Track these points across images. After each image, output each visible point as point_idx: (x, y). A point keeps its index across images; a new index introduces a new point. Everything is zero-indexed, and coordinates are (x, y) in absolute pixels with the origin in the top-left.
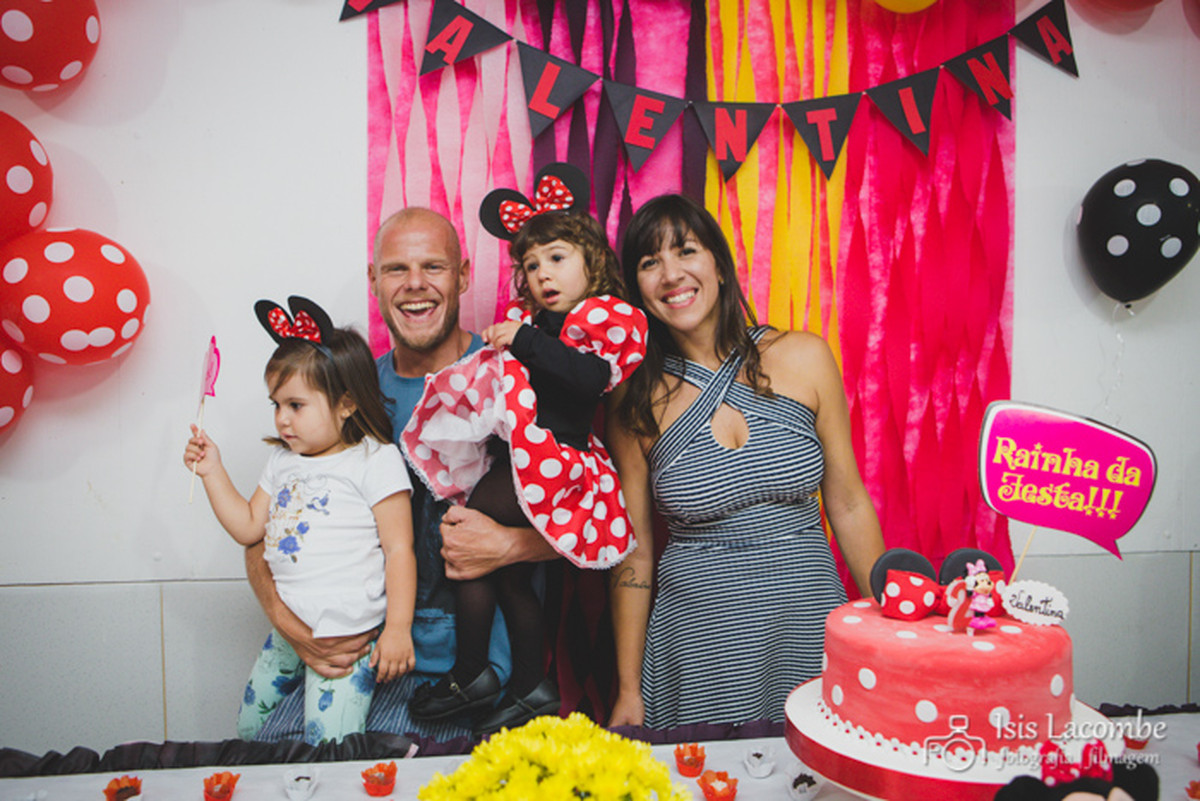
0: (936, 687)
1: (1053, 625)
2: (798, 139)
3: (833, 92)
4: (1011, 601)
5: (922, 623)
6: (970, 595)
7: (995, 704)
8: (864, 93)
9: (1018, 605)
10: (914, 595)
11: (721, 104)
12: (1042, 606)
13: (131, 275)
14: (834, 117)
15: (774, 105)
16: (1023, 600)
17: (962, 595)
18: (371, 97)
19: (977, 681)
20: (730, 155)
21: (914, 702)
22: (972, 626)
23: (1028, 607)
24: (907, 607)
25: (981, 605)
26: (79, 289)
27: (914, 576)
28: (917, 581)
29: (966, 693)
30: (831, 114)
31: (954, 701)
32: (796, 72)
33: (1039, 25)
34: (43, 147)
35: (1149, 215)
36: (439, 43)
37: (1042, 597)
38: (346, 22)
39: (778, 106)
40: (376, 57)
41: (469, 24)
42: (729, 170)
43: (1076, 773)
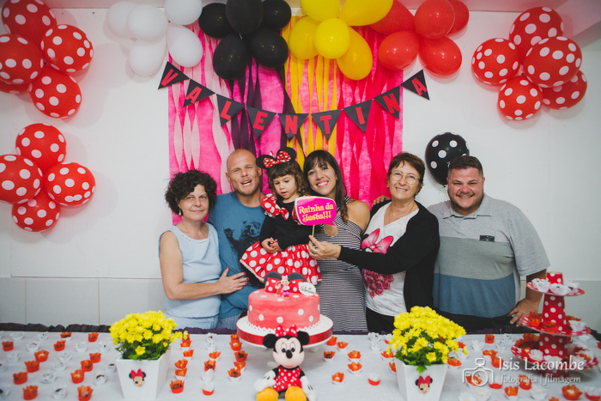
0: (264, 311)
1: (311, 296)
2: (318, 127)
3: (331, 109)
4: (301, 288)
5: (273, 294)
7: (278, 316)
8: (342, 109)
9: (303, 290)
10: (273, 286)
12: (309, 290)
13: (89, 177)
14: (331, 118)
15: (308, 114)
16: (304, 288)
17: (280, 285)
20: (291, 132)
22: (282, 295)
24: (270, 289)
25: (285, 288)
26: (70, 183)
27: (274, 279)
28: (274, 281)
29: (271, 313)
30: (329, 117)
31: (268, 315)
32: (318, 102)
33: (413, 82)
34: (63, 136)
35: (442, 154)
36: (190, 96)
37: (309, 287)
38: (161, 90)
39: (310, 115)
40: (172, 102)
41: (201, 90)
42: (290, 138)
43: (285, 333)
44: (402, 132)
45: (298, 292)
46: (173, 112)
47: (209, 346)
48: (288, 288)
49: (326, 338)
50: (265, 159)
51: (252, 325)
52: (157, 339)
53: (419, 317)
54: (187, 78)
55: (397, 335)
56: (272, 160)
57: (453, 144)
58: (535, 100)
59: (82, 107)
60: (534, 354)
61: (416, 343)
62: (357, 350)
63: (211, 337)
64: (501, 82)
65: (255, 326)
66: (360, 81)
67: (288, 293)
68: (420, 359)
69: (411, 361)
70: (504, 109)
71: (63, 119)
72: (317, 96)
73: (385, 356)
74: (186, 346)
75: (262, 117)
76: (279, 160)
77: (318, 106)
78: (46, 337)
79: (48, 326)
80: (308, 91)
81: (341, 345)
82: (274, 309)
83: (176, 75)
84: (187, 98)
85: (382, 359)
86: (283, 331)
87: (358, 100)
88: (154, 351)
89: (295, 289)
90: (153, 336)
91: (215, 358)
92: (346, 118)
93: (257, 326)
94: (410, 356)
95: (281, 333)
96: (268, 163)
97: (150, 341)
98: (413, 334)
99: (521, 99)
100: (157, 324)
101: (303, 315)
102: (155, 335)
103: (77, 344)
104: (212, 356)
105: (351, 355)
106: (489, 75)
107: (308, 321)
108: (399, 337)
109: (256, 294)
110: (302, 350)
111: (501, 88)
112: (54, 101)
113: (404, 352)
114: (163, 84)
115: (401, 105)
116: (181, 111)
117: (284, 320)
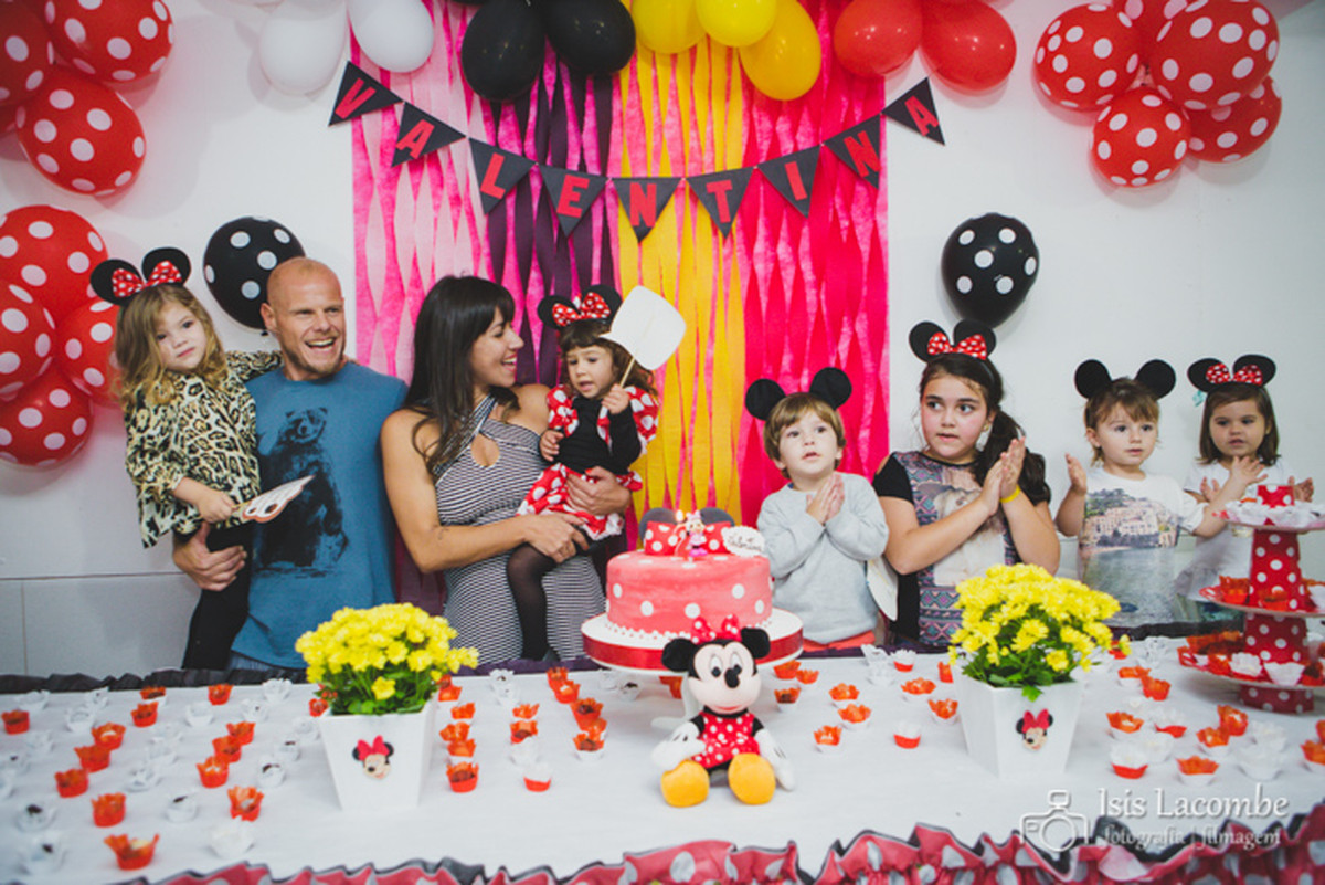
0: (653, 592)
1: (754, 556)
2: (700, 204)
3: (729, 168)
4: (729, 541)
5: (666, 558)
6: (688, 534)
7: (688, 602)
8: (756, 167)
9: (734, 544)
10: (663, 538)
11: (633, 179)
12: (748, 544)
14: (731, 188)
15: (679, 179)
16: (736, 540)
17: (681, 535)
18: (355, 185)
20: (642, 223)
21: (640, 603)
22: (690, 555)
23: (740, 545)
24: (657, 546)
25: (695, 541)
27: (663, 525)
28: (664, 528)
29: (670, 596)
30: (728, 184)
31: (663, 601)
32: (700, 151)
33: (907, 103)
34: (99, 236)
35: (984, 259)
36: (407, 142)
37: (748, 537)
38: (334, 126)
39: (683, 179)
40: (363, 154)
41: (431, 127)
42: (642, 233)
43: (713, 635)
44: (886, 217)
45: (722, 550)
46: (364, 180)
47: (506, 696)
48: (703, 540)
49: (792, 652)
50: (557, 305)
51: (624, 628)
52: (419, 661)
53: (1012, 582)
54: (399, 100)
55: (972, 622)
56: (570, 310)
57: (1007, 236)
58: (1173, 139)
59: (146, 170)
60: (1238, 663)
61: (1019, 634)
62: (848, 684)
63: (504, 679)
64: (1101, 101)
65: (631, 630)
66: (790, 102)
67: (703, 551)
68: (1027, 672)
69: (1005, 676)
70: (1106, 161)
72: (698, 140)
73: (911, 692)
74: (450, 699)
75: (576, 188)
76: (586, 312)
77: (702, 163)
80: (676, 128)
81: (806, 677)
82: (677, 587)
83: (371, 92)
84: (401, 146)
85: (905, 699)
86: (709, 630)
87: (787, 146)
88: (411, 691)
89: (714, 545)
90: (409, 654)
91: (528, 717)
92: (762, 188)
93: (637, 630)
94: (1006, 665)
95: (704, 634)
96: (561, 315)
97: (404, 665)
98: (1010, 612)
99: (1147, 137)
100: (415, 627)
101: (742, 599)
102: (413, 653)
104: (522, 713)
105: (836, 694)
106: (1076, 85)
107: (754, 611)
108: (979, 625)
109: (624, 560)
110: (755, 672)
111: (1098, 116)
112: (82, 150)
113: (993, 657)
114: (343, 117)
115: (882, 157)
116: (384, 176)
117: (703, 609)
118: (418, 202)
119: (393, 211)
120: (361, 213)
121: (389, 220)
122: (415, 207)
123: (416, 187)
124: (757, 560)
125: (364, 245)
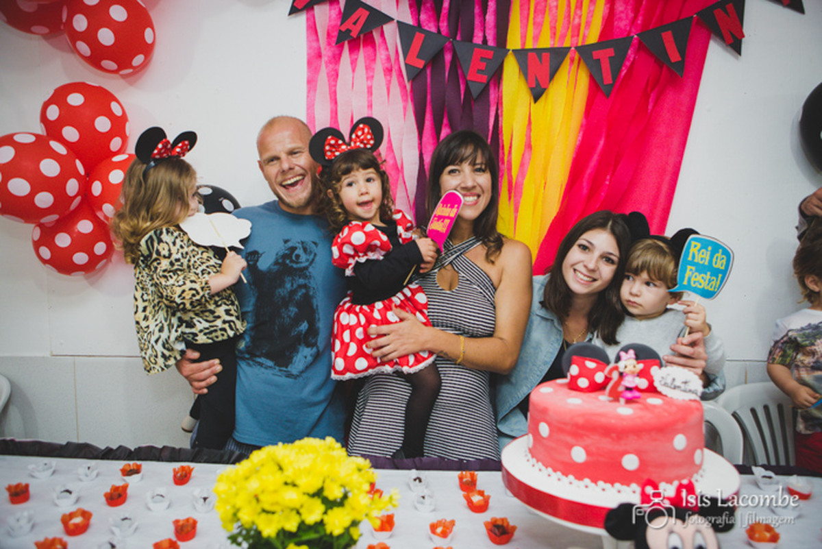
0: (585, 438)
1: (691, 400)
4: (660, 381)
5: (593, 395)
6: (621, 375)
7: (628, 452)
9: (665, 385)
10: (589, 374)
12: (683, 386)
14: (613, 54)
15: (570, 48)
16: (669, 381)
17: (615, 376)
18: (309, 63)
19: (614, 435)
20: (538, 85)
21: (570, 447)
22: (623, 397)
23: (673, 386)
24: (583, 383)
25: (629, 382)
27: (590, 360)
28: (591, 365)
29: (606, 444)
30: (610, 53)
31: (598, 449)
36: (348, 25)
37: (684, 380)
38: (292, 17)
39: (574, 48)
40: (312, 38)
41: (367, 13)
42: (537, 94)
45: (652, 389)
47: (422, 503)
51: (550, 470)
52: (336, 522)
65: (559, 473)
71: (124, 77)
75: (482, 59)
78: (95, 473)
79: (103, 447)
84: (343, 29)
90: (325, 512)
91: (445, 535)
93: (566, 474)
102: (330, 512)
103: (149, 495)
107: (693, 463)
112: (106, 37)
114: (299, 8)
116: (330, 54)
117: (642, 461)
118: (356, 74)
119: (336, 82)
120: (312, 83)
121: (334, 88)
122: (353, 78)
123: (354, 63)
124: (693, 404)
125: (314, 109)
